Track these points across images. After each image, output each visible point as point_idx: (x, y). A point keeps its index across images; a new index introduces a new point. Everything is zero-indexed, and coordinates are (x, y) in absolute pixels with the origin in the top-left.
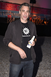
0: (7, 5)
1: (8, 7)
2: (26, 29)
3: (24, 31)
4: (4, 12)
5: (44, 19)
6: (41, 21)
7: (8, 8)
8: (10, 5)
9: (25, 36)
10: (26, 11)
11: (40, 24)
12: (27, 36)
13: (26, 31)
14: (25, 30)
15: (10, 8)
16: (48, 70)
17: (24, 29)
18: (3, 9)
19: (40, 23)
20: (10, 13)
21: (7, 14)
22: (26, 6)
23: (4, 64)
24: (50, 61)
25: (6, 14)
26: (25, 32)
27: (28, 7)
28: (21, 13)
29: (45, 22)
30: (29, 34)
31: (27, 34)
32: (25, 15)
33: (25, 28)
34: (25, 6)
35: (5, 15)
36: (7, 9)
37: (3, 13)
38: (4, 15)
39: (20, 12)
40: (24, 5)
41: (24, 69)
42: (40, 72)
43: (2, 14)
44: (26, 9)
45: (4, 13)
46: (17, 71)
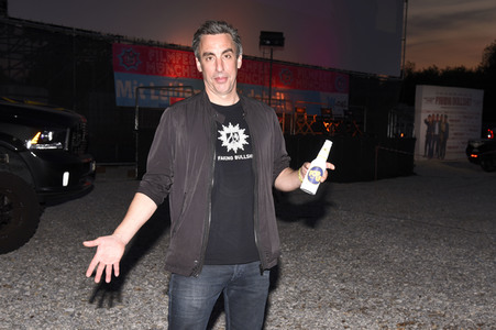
0: (165, 57)
1: (170, 63)
2: (231, 129)
3: (223, 138)
4: (152, 85)
5: (322, 110)
6: (310, 118)
7: (172, 70)
8: (179, 55)
9: (228, 158)
10: (218, 56)
11: (305, 134)
12: (236, 157)
13: (234, 138)
14: (228, 135)
15: (179, 70)
16: (334, 310)
17: (225, 128)
18: (151, 73)
19: (305, 128)
20: (179, 87)
21: (166, 93)
22: (213, 33)
23: (152, 294)
24: (342, 278)
25: (161, 92)
26: (231, 140)
27: (223, 35)
28: (202, 67)
29: (326, 124)
30: (248, 149)
31: (239, 150)
32: (220, 69)
33: (227, 125)
34: (210, 36)
35: (157, 97)
36: (164, 74)
37: (150, 88)
38: (153, 97)
39: (198, 64)
40: (208, 33)
41: (226, 298)
42: (298, 319)
43: (145, 94)
44: (217, 46)
45: (155, 88)
46: (199, 306)
